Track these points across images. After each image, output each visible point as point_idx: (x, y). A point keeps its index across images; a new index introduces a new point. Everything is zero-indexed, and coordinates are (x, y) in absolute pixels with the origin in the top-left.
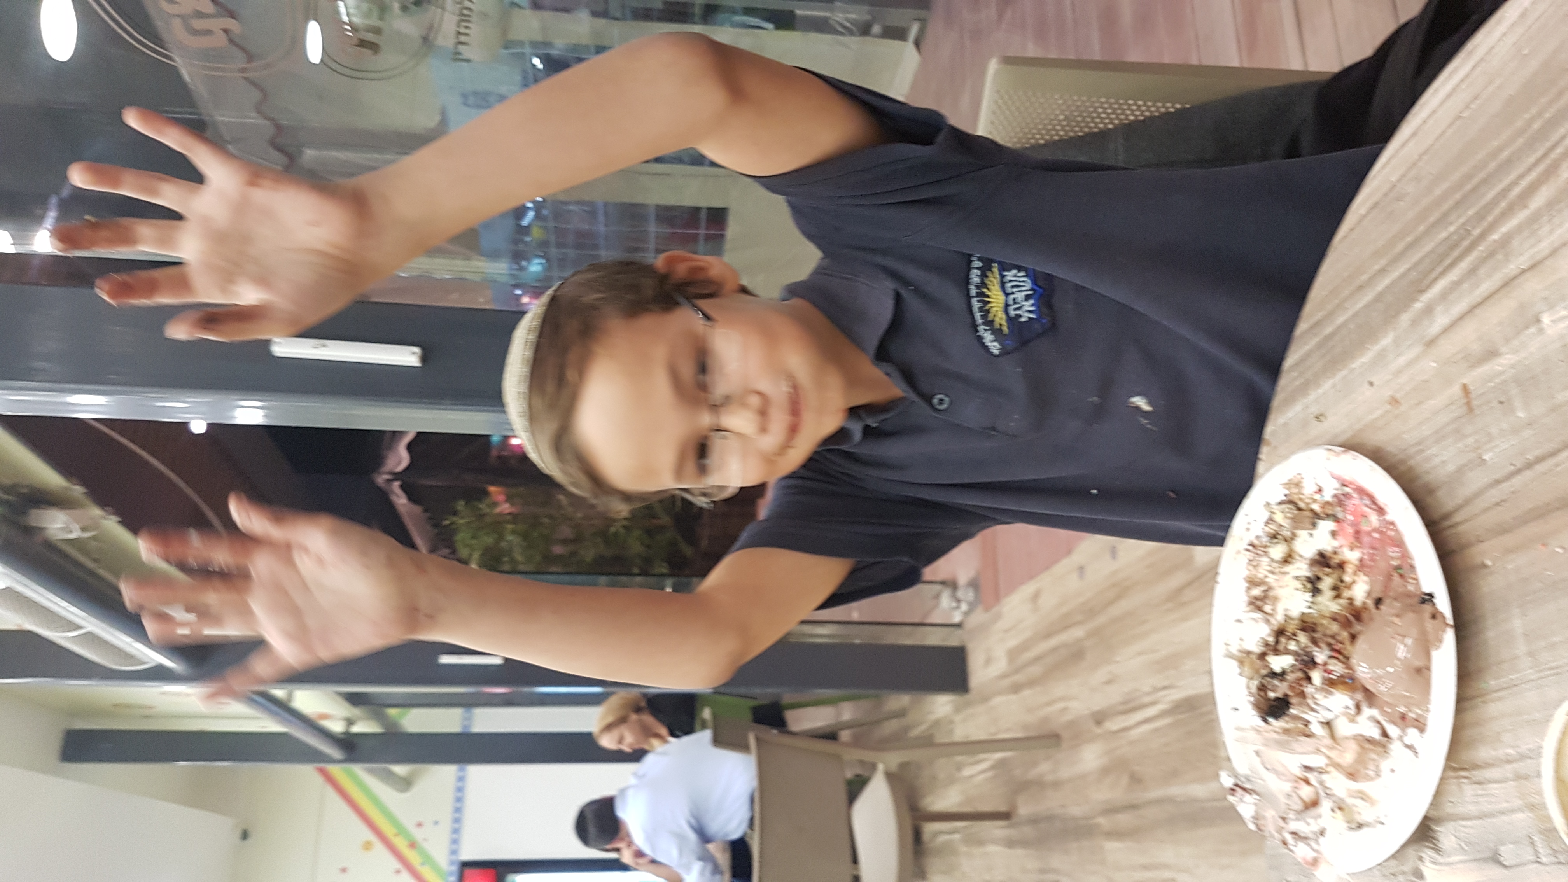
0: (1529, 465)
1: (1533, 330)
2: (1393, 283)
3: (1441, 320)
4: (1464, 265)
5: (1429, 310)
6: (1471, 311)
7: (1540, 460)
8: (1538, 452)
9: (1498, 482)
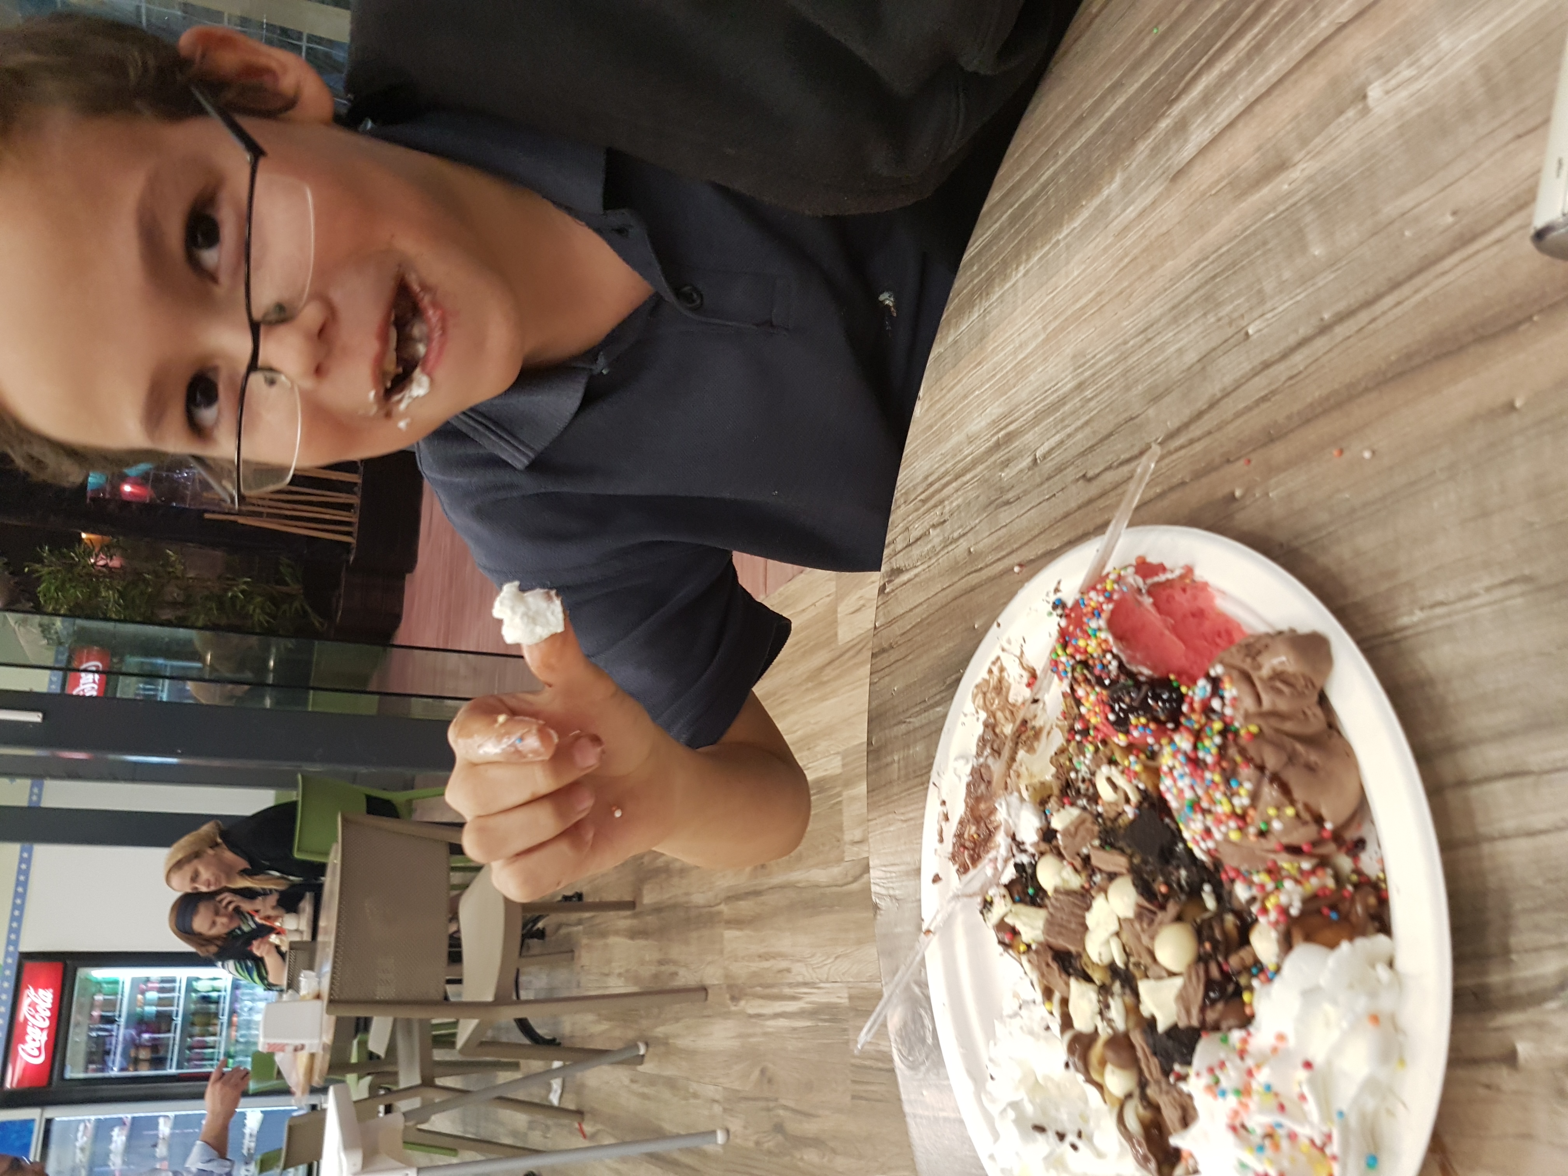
0: (1324, 329)
1: (1351, 113)
2: (1128, 103)
3: (1199, 136)
4: (1243, 44)
5: (1181, 127)
6: (1249, 109)
7: (1341, 318)
8: (1341, 306)
9: (1267, 365)
